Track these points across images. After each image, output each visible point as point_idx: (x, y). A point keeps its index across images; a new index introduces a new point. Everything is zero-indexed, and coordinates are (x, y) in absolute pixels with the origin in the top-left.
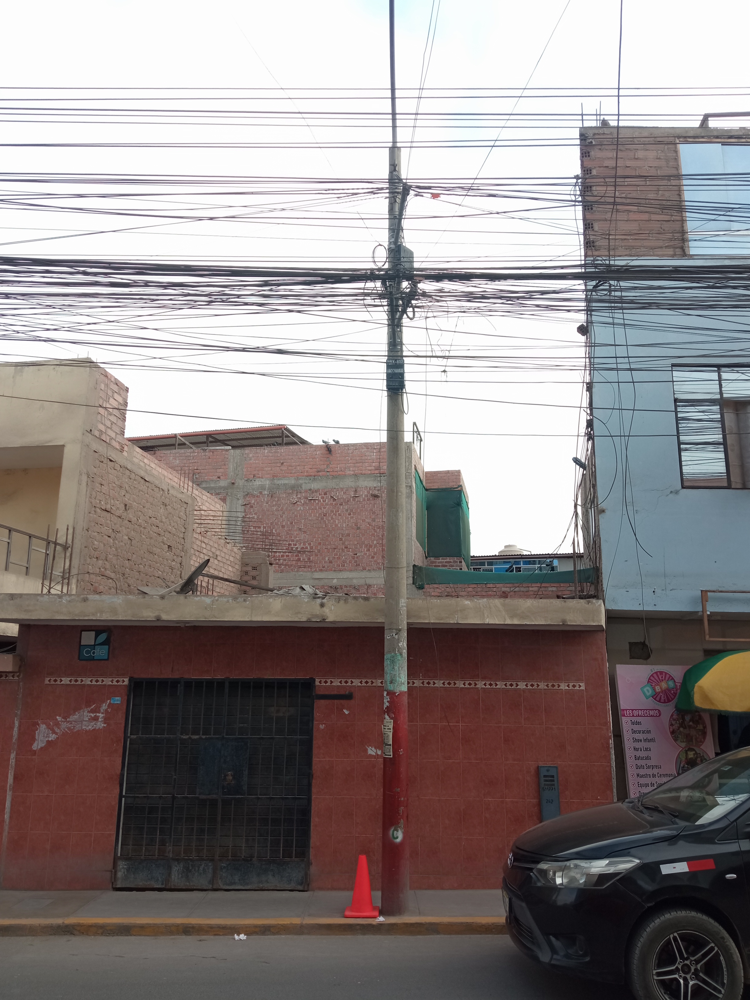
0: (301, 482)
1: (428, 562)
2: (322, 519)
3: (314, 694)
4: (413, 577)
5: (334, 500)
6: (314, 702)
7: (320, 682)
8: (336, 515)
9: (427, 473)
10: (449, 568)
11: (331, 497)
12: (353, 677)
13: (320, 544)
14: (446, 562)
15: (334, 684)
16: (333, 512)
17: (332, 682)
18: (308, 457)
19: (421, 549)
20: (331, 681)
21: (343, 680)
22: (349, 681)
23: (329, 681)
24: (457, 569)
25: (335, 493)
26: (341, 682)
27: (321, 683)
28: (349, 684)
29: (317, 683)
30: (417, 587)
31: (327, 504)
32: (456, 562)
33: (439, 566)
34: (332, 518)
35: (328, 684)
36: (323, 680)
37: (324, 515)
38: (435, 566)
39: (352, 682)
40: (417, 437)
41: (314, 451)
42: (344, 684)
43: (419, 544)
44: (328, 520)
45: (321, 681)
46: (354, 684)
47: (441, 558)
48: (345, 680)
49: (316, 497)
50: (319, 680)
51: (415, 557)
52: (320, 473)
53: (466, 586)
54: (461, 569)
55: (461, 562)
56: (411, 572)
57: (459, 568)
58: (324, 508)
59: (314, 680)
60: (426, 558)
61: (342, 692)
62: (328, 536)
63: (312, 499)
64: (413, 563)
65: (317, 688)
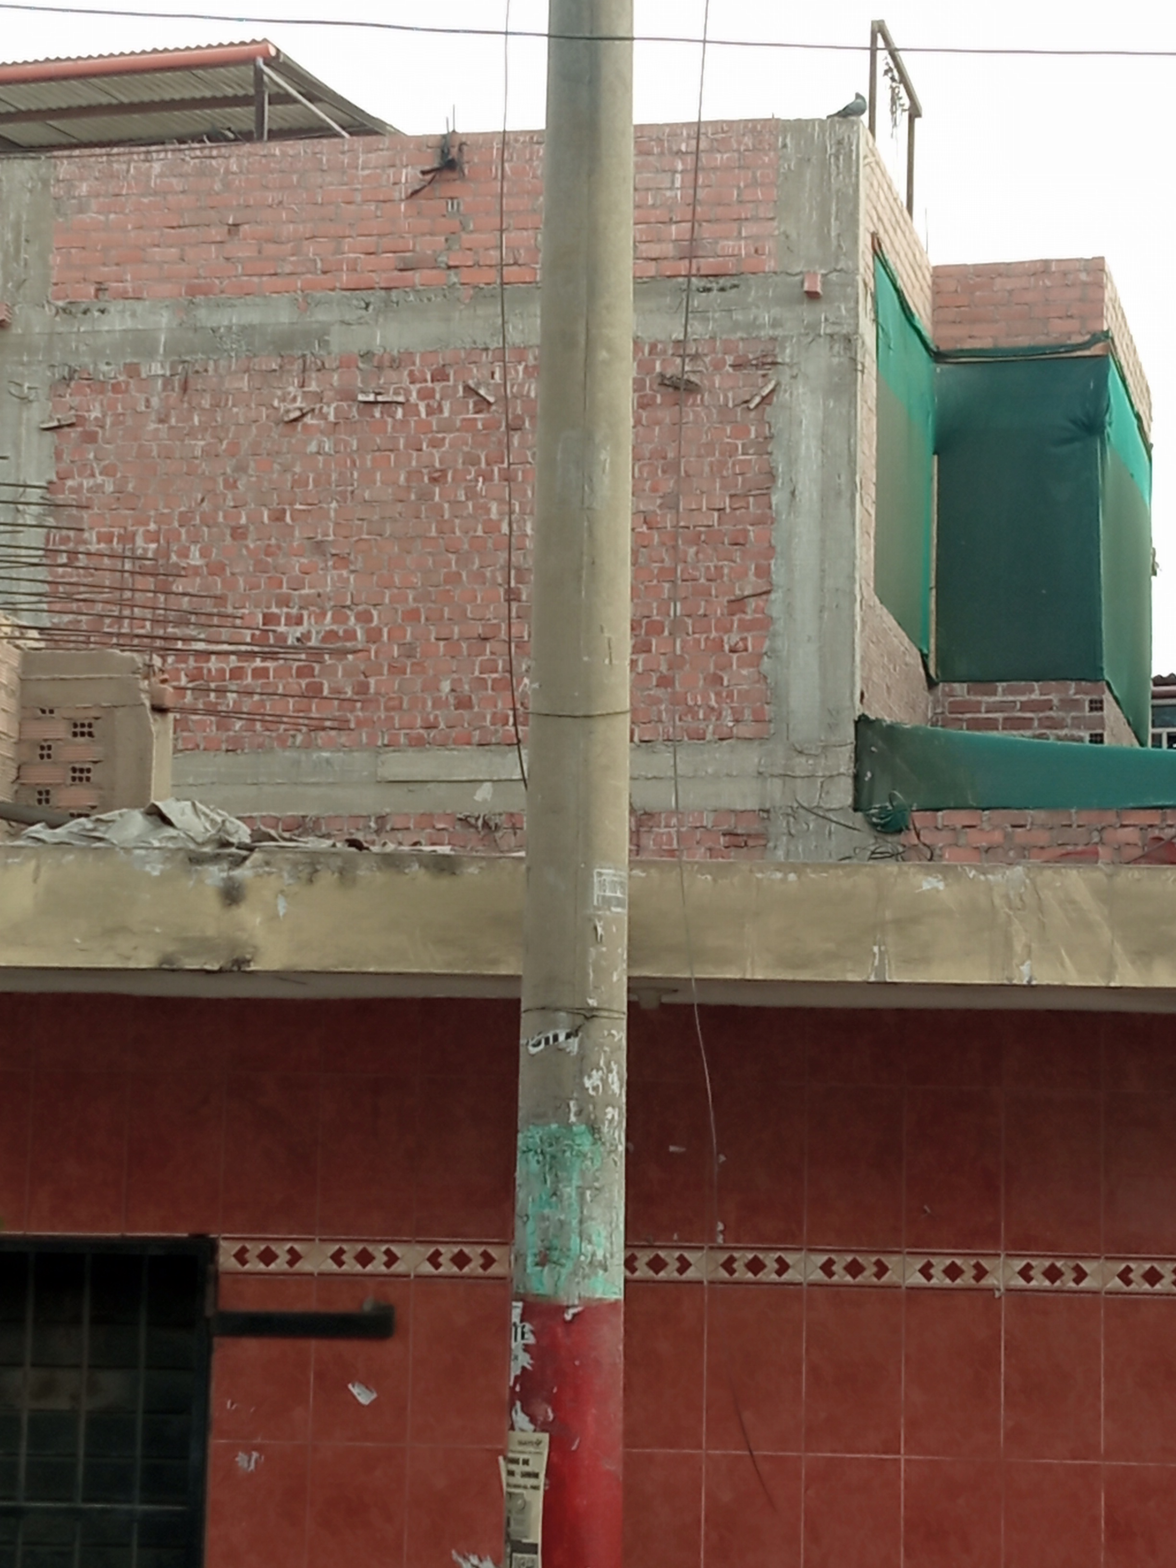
0: (321, 316)
1: (936, 702)
2: (425, 496)
3: (209, 1312)
4: (857, 778)
5: (483, 404)
6: (209, 1350)
7: (241, 1256)
8: (488, 478)
9: (940, 274)
10: (1040, 736)
11: (470, 391)
12: (394, 1234)
13: (412, 616)
14: (1025, 706)
15: (302, 1266)
16: (475, 462)
17: (295, 1257)
18: (358, 198)
19: (900, 639)
20: (291, 1251)
21: (351, 1250)
22: (379, 1251)
23: (282, 1250)
24: (1081, 740)
25: (487, 373)
26: (337, 1257)
27: (243, 1262)
28: (378, 1266)
29: (226, 1260)
30: (874, 825)
31: (447, 427)
32: (1074, 704)
33: (991, 724)
34: (471, 493)
35: (280, 1265)
36: (255, 1249)
37: (434, 480)
38: (975, 725)
39: (392, 1259)
40: (894, 99)
41: (383, 168)
42: (351, 1266)
43: (890, 622)
44: (455, 503)
45: (243, 1250)
46: (397, 1268)
47: (1000, 686)
48: (360, 1247)
49: (396, 393)
50: (236, 1247)
51: (865, 680)
52: (417, 277)
53: (1111, 817)
54: (1097, 739)
55: (1097, 705)
56: (846, 754)
57: (1086, 736)
58: (435, 444)
59: (212, 1248)
60: (931, 684)
61: (344, 1305)
62: (454, 578)
63: (376, 403)
64: (859, 710)
65: (224, 1282)
